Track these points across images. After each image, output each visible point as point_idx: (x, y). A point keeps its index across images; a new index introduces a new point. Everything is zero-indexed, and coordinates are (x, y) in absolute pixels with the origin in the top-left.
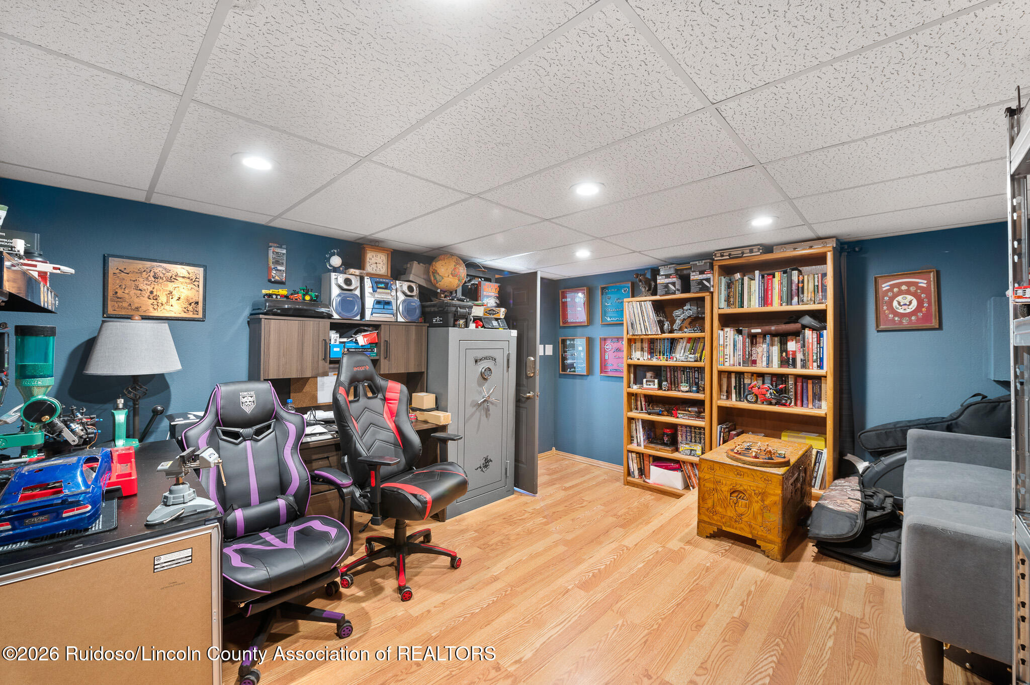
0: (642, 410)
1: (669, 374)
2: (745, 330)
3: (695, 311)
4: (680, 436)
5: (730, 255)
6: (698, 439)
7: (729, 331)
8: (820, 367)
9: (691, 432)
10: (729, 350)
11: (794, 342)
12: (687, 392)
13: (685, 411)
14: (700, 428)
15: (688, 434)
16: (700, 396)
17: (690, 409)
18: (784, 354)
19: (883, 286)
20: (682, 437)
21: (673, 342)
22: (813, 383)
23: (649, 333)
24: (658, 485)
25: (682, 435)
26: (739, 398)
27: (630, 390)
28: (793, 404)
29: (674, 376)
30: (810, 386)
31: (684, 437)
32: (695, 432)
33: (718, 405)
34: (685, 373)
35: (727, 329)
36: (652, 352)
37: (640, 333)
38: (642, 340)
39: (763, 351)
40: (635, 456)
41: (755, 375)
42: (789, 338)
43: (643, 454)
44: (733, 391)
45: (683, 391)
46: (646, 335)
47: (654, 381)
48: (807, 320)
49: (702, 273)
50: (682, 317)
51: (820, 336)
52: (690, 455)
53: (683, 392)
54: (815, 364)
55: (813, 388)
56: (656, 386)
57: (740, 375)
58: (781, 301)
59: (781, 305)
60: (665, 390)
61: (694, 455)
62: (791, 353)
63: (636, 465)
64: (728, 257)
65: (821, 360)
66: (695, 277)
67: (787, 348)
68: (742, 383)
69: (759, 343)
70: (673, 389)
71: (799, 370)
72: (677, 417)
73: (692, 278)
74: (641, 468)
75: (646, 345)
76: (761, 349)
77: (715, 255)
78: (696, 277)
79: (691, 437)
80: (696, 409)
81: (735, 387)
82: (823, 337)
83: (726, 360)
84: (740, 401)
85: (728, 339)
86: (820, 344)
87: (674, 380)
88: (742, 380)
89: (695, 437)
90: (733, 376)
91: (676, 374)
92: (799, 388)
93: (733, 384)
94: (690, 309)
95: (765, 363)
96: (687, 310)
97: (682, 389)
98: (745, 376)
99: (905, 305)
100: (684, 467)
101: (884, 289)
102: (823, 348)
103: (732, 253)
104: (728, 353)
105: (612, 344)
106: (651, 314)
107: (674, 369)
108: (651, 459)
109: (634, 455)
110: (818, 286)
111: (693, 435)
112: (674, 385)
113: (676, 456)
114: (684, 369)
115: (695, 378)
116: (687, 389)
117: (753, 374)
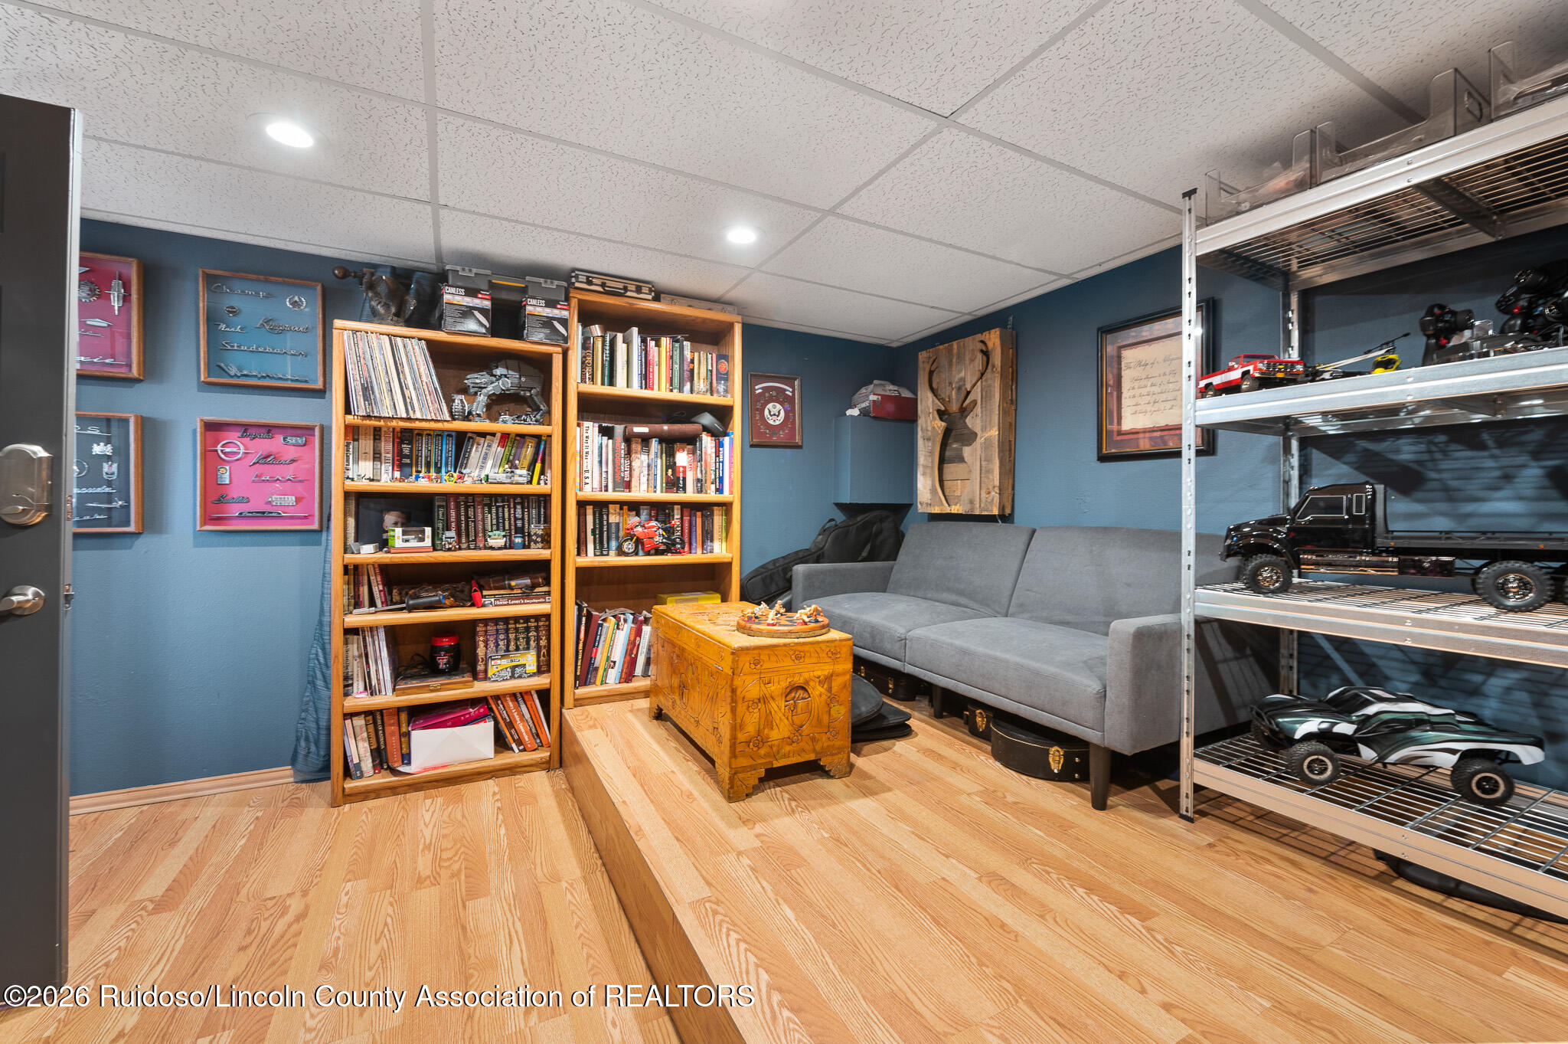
0: (372, 604)
1: (453, 513)
2: (619, 429)
3: (516, 381)
4: (482, 645)
5: (603, 285)
6: (522, 643)
7: (591, 427)
8: (719, 490)
9: (507, 631)
10: (591, 463)
11: (686, 452)
12: (500, 548)
13: (503, 588)
14: (537, 617)
15: (502, 637)
16: (536, 553)
17: (513, 583)
18: (670, 472)
19: (757, 387)
20: (486, 646)
21: (462, 441)
22: (703, 516)
23: (418, 415)
24: (435, 768)
25: (486, 643)
26: (601, 549)
27: (350, 558)
28: (686, 549)
29: (467, 517)
30: (699, 521)
31: (491, 644)
32: (517, 629)
33: (577, 565)
34: (494, 510)
35: (586, 424)
36: (403, 464)
37: (387, 412)
38: (377, 433)
39: (641, 467)
40: (362, 722)
41: (625, 507)
42: (677, 445)
43: (381, 711)
44: (590, 538)
45: (495, 547)
46: (409, 419)
47: (423, 532)
48: (707, 419)
49: (551, 304)
50: (490, 389)
51: (719, 446)
52: (512, 677)
53: (492, 548)
54: (713, 487)
55: (703, 523)
56: (428, 542)
57: (601, 506)
58: (671, 385)
59: (671, 391)
60: (449, 550)
61: (520, 677)
62: (681, 469)
63: (367, 745)
64: (601, 289)
65: (721, 479)
66: (535, 308)
67: (675, 463)
68: (605, 523)
69: (636, 453)
70: (464, 546)
71: (690, 495)
72: (483, 606)
73: (529, 309)
74: (379, 747)
75: (387, 447)
76: (641, 460)
77: (577, 276)
78: (539, 309)
79: (509, 641)
80: (528, 581)
81: (593, 531)
82: (723, 447)
83: (587, 481)
84: (602, 555)
85: (590, 441)
86: (719, 456)
87: (467, 526)
88: (605, 517)
89: (517, 639)
90: (590, 510)
91: (471, 512)
92: (686, 525)
93: (590, 526)
94: (505, 376)
95: (644, 487)
96: (501, 377)
97: (491, 542)
98: (611, 511)
99: (774, 415)
100: (498, 709)
101: (757, 392)
102: (723, 462)
103: (609, 283)
104: (589, 468)
105: (247, 440)
106: (423, 369)
107: (468, 500)
108: (404, 717)
109: (359, 722)
110: (711, 371)
111: (512, 636)
112: (468, 535)
113: (479, 688)
114: (491, 500)
115: (516, 519)
116: (501, 542)
117: (622, 504)
